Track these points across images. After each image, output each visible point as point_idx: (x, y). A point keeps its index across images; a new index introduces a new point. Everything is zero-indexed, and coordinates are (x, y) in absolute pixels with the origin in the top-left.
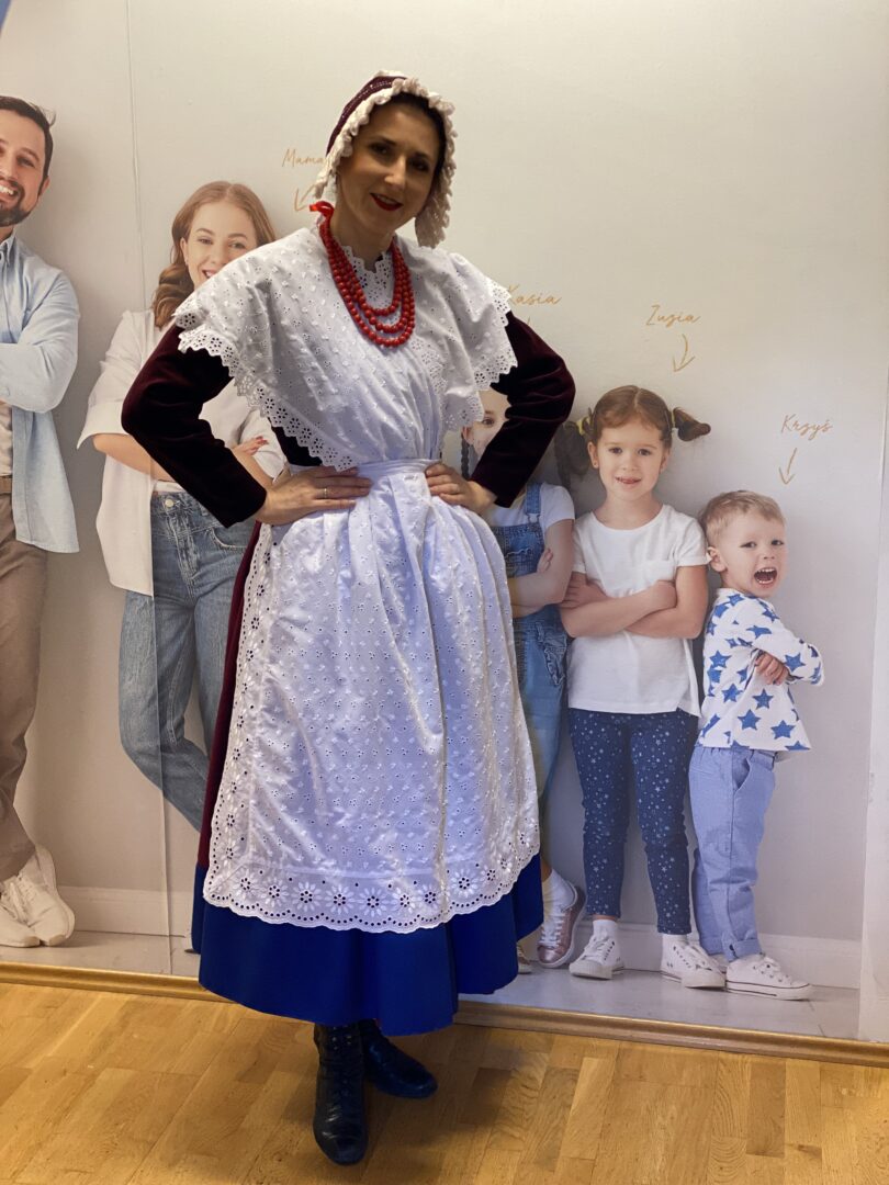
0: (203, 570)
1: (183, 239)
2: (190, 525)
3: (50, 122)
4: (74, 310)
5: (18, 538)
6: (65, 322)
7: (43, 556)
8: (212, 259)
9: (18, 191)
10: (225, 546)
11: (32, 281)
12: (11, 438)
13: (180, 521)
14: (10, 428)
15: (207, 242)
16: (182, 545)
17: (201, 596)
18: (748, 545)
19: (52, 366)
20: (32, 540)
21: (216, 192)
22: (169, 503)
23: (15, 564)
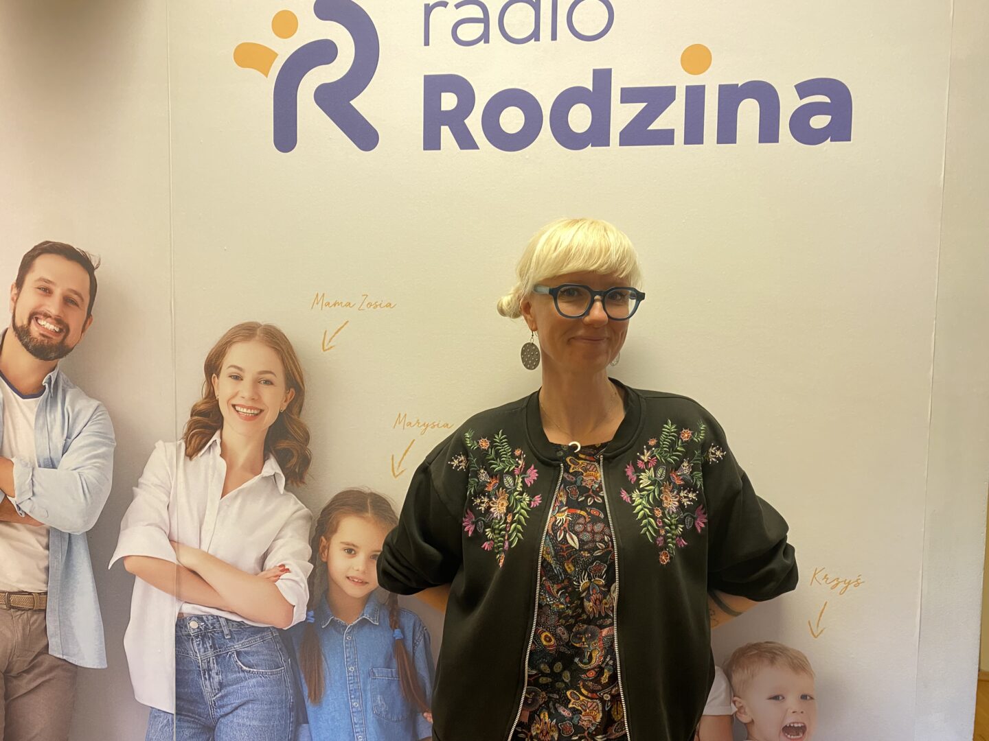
0: (223, 692)
1: (214, 375)
2: (213, 647)
3: (95, 266)
4: (109, 438)
5: (50, 652)
6: (102, 450)
7: (72, 671)
8: (241, 394)
9: (64, 328)
10: (247, 669)
11: (73, 411)
12: (48, 557)
13: (204, 643)
14: (47, 547)
15: (237, 378)
16: (205, 666)
17: (222, 716)
18: (776, 698)
19: (88, 490)
20: (63, 655)
21: (247, 332)
22: (193, 625)
23: (48, 677)
